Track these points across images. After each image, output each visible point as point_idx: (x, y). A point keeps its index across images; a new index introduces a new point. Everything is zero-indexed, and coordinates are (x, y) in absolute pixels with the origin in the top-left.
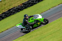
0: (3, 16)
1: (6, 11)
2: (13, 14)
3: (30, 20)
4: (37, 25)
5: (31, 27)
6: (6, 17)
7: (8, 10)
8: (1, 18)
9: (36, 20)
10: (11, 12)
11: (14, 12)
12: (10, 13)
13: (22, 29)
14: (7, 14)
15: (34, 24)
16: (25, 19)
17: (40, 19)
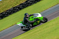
0: (21, 7)
1: (24, 2)
2: (30, 5)
3: (30, 19)
4: (37, 23)
5: (31, 25)
6: (23, 8)
7: (25, 1)
8: (19, 9)
9: (36, 19)
10: (29, 3)
11: (31, 3)
12: (27, 4)
13: (22, 27)
14: (24, 5)
15: (34, 22)
16: (26, 17)
17: (40, 18)
